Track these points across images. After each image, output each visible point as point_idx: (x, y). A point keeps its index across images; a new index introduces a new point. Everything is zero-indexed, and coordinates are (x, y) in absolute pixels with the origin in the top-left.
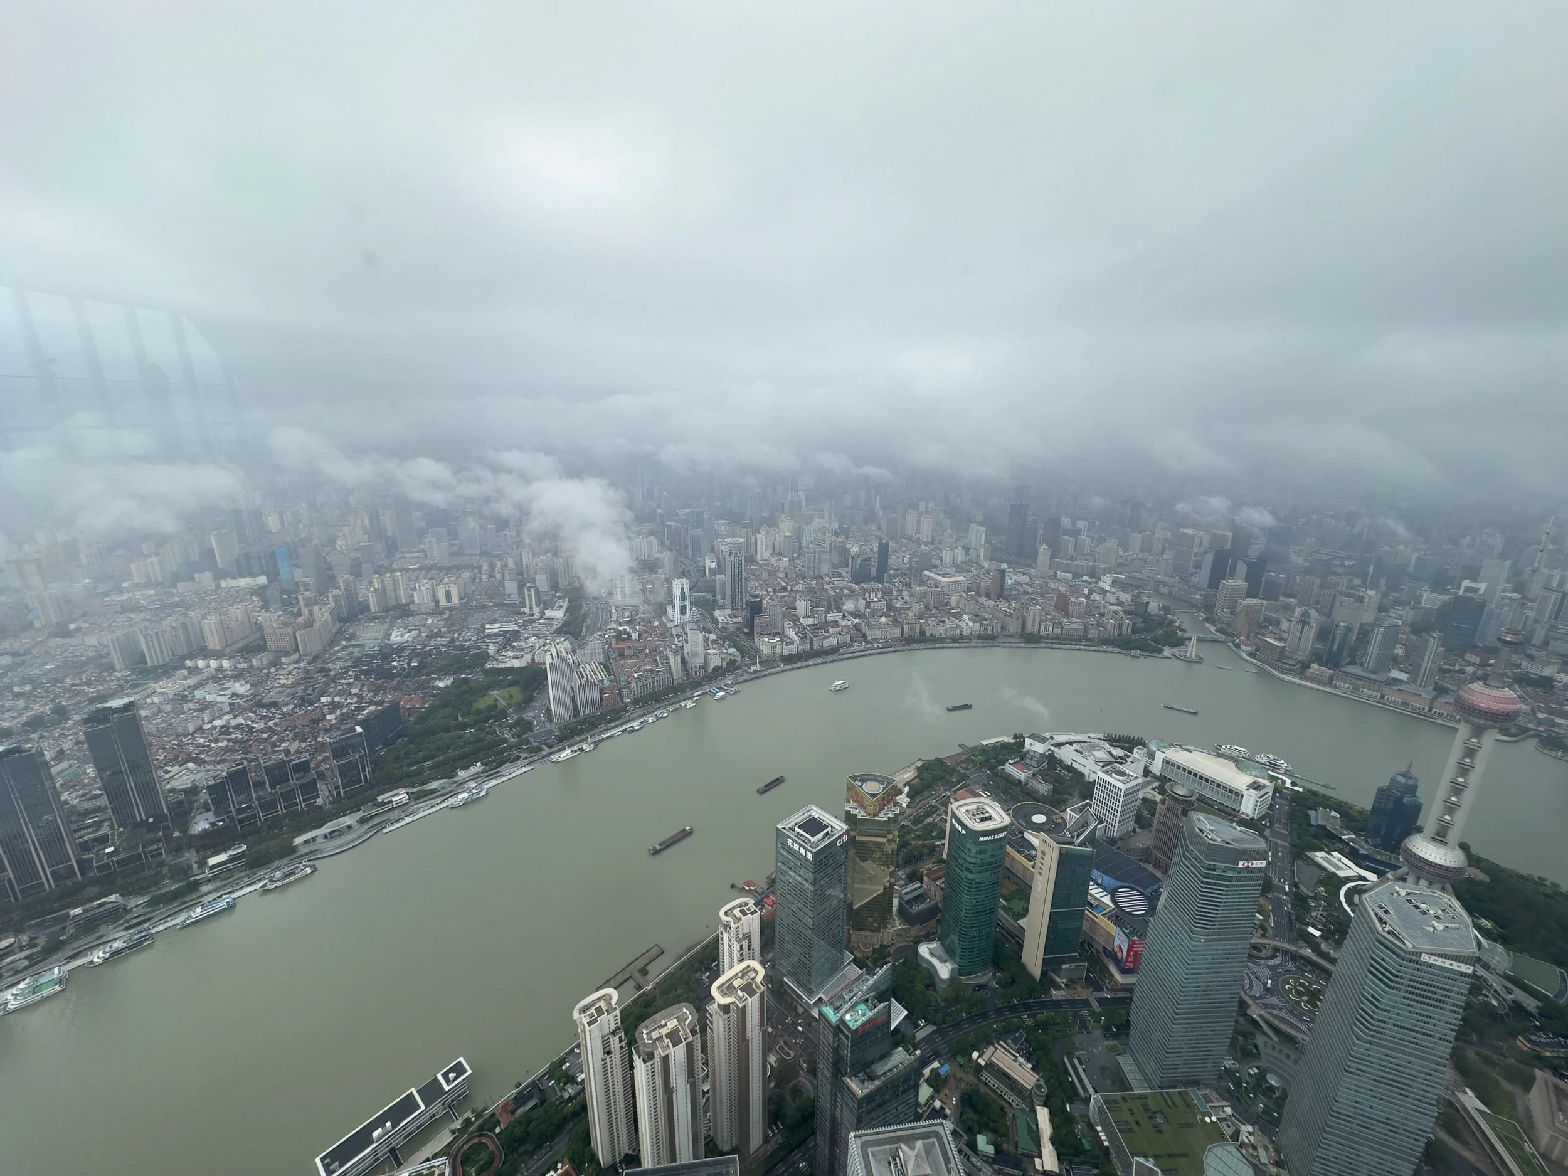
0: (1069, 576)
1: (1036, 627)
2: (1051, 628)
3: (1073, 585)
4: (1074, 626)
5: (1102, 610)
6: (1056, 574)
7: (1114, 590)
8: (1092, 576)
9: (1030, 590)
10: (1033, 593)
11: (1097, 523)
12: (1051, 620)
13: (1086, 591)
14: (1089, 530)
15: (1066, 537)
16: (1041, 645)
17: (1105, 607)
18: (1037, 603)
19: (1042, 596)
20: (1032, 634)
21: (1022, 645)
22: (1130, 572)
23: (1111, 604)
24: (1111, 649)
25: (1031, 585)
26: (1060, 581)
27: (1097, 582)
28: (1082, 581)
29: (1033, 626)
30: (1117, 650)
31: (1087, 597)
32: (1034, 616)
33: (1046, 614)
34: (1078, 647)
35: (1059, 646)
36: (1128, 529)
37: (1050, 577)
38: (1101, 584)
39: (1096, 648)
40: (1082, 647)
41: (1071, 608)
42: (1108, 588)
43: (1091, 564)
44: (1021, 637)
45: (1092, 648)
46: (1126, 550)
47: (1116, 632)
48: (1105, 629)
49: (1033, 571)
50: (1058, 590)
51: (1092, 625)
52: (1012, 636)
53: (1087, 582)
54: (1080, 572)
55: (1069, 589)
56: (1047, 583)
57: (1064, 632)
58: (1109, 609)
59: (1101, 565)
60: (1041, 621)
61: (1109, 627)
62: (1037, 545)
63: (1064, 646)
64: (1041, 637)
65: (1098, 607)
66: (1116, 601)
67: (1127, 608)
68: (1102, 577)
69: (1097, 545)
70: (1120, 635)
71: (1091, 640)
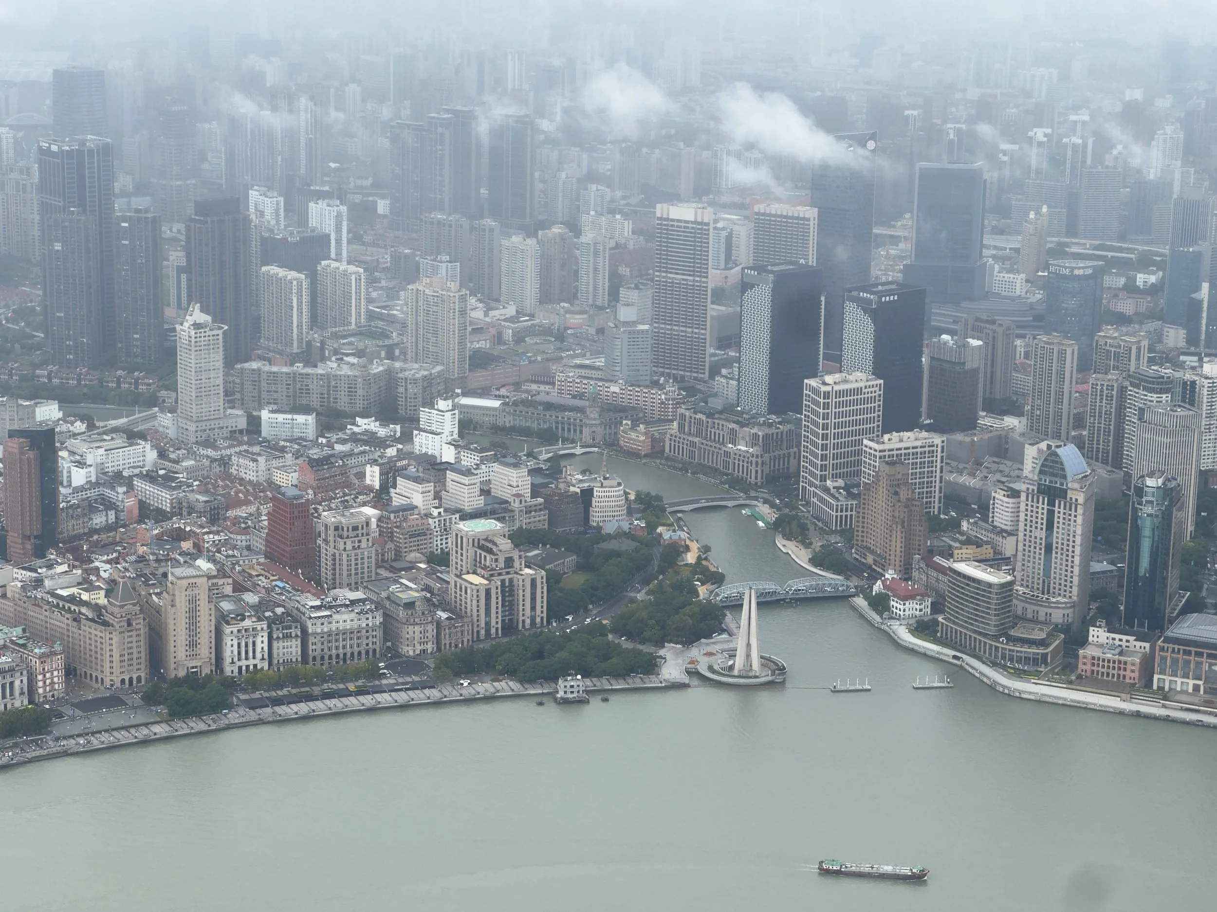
0: (306, 423)
1: (205, 650)
2: (262, 642)
3: (325, 461)
4: (345, 620)
5: (437, 544)
6: (254, 424)
7: (469, 459)
8: (386, 415)
9: (163, 498)
10: (181, 509)
11: (382, 206)
12: (259, 609)
13: (373, 476)
14: (356, 238)
15: (273, 270)
16: (233, 717)
17: (446, 531)
18: (199, 551)
19: (215, 516)
20: (192, 680)
21: (160, 730)
22: (517, 386)
23: (466, 516)
24: (484, 687)
25: (167, 481)
26: (274, 449)
27: (406, 437)
28: (355, 439)
29: (193, 644)
30: (507, 686)
31: (381, 497)
32: (193, 601)
33: (239, 588)
34: (368, 700)
35: (302, 708)
36: (489, 222)
37: (234, 435)
38: (423, 443)
39: (434, 694)
40: (384, 699)
41: (326, 552)
42: (448, 455)
43: (377, 368)
44: (151, 698)
45: (418, 696)
46: (491, 300)
47: (496, 622)
48: (458, 614)
49: (165, 422)
50: (271, 484)
51: (410, 605)
52: (113, 701)
53: (371, 440)
54: (343, 404)
55: (310, 477)
56: (225, 462)
57: (315, 648)
58: (459, 538)
59: (414, 370)
60: (222, 619)
61: (473, 606)
62: (170, 312)
63: (319, 706)
64: (231, 685)
65: (422, 533)
66: (479, 502)
67: (522, 522)
68: (424, 414)
69: (392, 294)
70: (509, 627)
71: (412, 666)
